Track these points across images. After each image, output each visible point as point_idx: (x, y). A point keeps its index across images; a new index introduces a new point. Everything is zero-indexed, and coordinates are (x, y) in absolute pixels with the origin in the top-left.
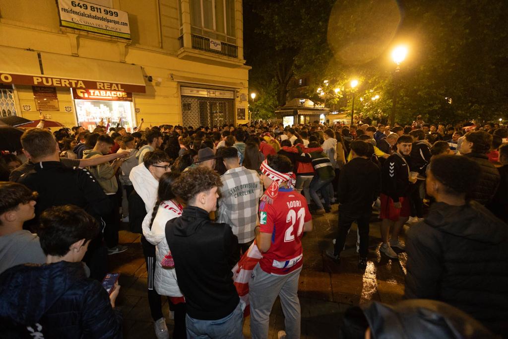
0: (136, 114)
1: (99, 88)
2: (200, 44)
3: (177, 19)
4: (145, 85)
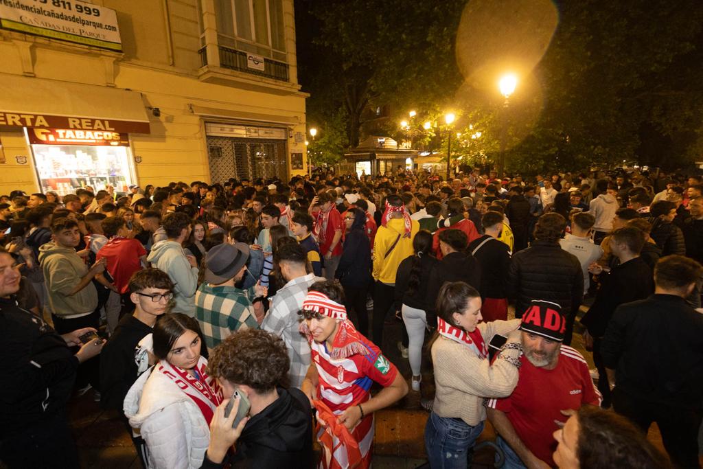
0: (136, 166)
1: (72, 126)
2: (233, 61)
3: (197, 23)
4: (148, 122)
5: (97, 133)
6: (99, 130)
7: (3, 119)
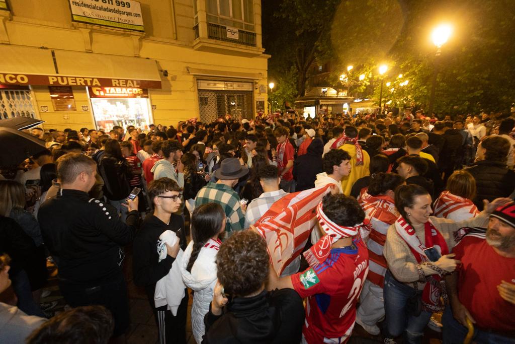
0: (153, 111)
1: (114, 85)
2: (217, 33)
3: (192, 7)
4: (160, 80)
5: (129, 89)
6: (130, 87)
7: (74, 81)
